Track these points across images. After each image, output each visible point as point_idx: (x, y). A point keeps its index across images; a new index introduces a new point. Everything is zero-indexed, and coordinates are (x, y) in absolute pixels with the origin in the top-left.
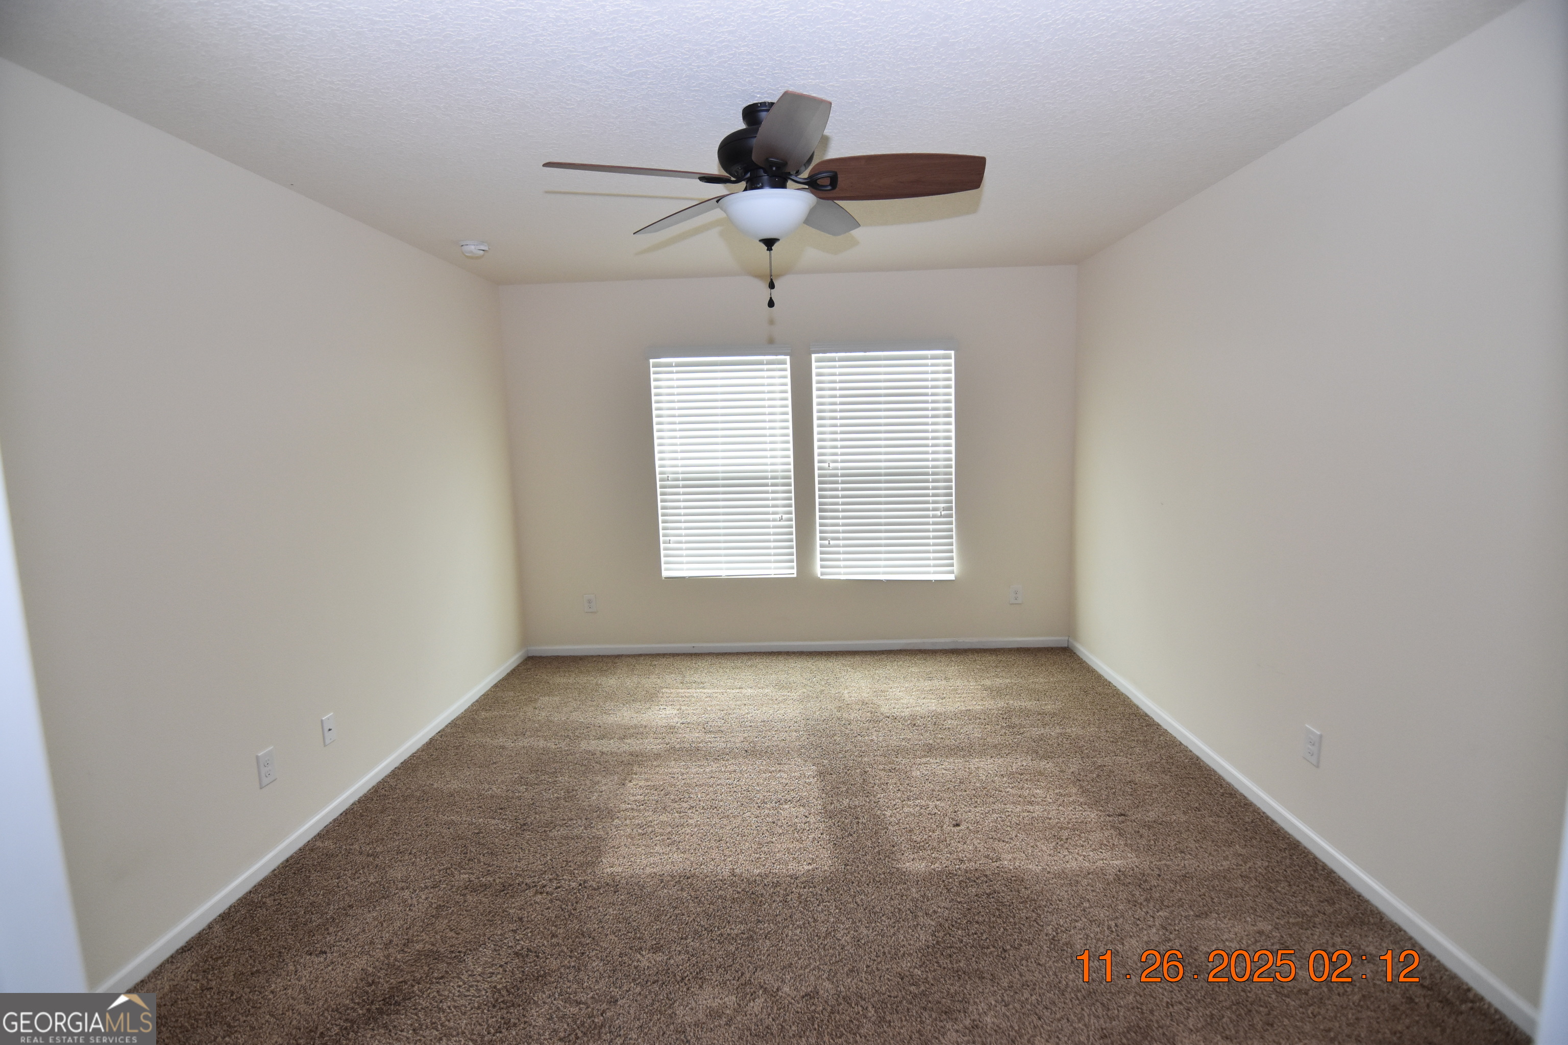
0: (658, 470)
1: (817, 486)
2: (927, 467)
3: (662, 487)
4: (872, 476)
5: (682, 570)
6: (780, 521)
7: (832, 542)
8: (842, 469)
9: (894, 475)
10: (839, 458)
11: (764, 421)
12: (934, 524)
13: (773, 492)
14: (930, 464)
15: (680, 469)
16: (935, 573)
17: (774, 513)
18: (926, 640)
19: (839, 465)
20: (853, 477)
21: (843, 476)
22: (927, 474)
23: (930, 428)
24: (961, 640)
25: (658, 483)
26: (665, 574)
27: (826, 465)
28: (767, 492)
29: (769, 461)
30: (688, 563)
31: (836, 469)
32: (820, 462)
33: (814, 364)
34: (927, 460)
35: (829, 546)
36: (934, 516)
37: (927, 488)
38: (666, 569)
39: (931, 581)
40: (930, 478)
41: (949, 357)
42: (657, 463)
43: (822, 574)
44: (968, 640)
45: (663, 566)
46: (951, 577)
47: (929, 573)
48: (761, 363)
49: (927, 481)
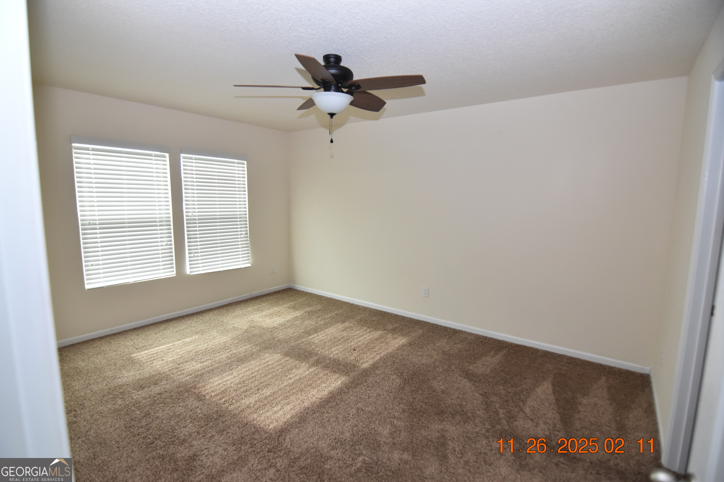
0: (80, 218)
1: (185, 225)
2: (237, 215)
3: (83, 229)
4: (212, 219)
5: (100, 282)
6: (166, 246)
7: (195, 255)
8: (198, 216)
9: (224, 219)
10: (197, 210)
11: (154, 189)
12: (241, 241)
13: (160, 230)
14: (238, 213)
15: (97, 218)
16: (243, 264)
17: (161, 242)
18: (239, 297)
19: (197, 214)
20: (204, 220)
21: (199, 219)
22: (237, 218)
23: (237, 196)
24: (253, 293)
25: (80, 227)
26: (87, 287)
27: (190, 214)
28: (157, 230)
29: (157, 212)
30: (104, 277)
31: (195, 216)
32: (187, 212)
33: (182, 160)
34: (237, 211)
35: (194, 257)
36: (241, 238)
37: (237, 225)
38: (88, 284)
39: (241, 268)
40: (238, 220)
41: (244, 164)
42: (79, 213)
43: (191, 272)
44: (255, 292)
45: (86, 282)
46: (249, 265)
47: (240, 264)
48: (151, 155)
49: (237, 221)
